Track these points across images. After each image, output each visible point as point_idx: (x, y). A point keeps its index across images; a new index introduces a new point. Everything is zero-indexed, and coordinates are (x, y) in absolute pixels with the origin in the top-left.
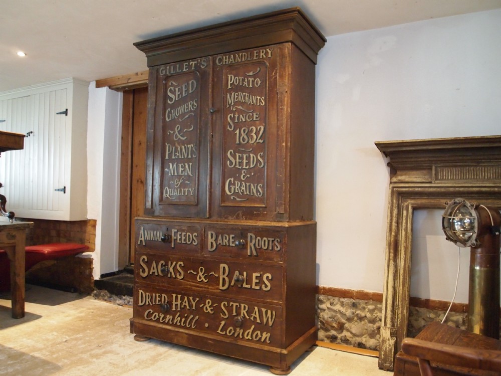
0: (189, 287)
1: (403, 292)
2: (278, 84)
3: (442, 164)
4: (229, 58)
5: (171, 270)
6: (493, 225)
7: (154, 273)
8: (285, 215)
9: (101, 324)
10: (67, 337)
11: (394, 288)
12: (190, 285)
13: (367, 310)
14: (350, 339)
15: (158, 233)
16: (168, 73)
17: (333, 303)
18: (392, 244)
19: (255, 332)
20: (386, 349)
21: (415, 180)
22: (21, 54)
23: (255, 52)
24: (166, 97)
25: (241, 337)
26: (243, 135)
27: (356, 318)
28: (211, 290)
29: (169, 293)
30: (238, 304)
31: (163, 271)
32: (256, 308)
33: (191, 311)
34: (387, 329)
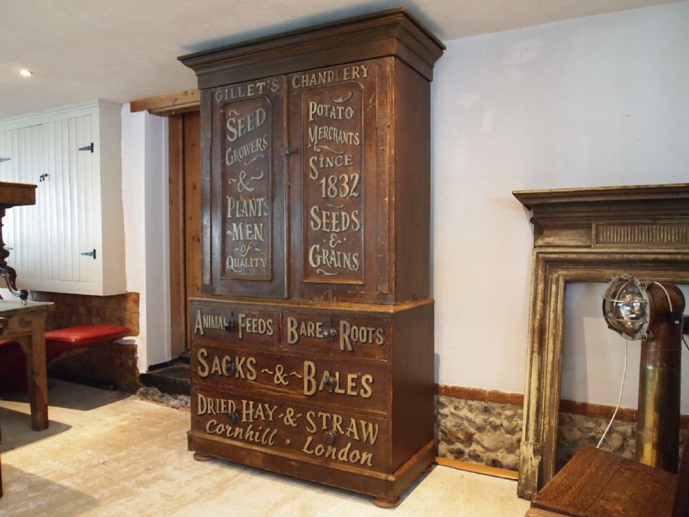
0: (263, 391)
1: (550, 396)
2: (377, 115)
3: (606, 222)
4: (310, 78)
5: (239, 368)
6: (671, 310)
7: (216, 371)
8: (389, 295)
9: (150, 436)
10: (106, 457)
11: (539, 390)
12: (266, 389)
13: (504, 416)
14: (482, 455)
15: (220, 318)
16: (227, 98)
17: (458, 407)
18: (536, 330)
19: (352, 451)
20: (528, 471)
21: (568, 243)
22: (25, 73)
23: (345, 70)
24: (224, 131)
25: (334, 458)
26: (332, 185)
27: (488, 427)
28: (293, 396)
29: (238, 399)
30: (329, 415)
31: (228, 370)
32: (353, 421)
33: (267, 423)
34: (529, 445)
